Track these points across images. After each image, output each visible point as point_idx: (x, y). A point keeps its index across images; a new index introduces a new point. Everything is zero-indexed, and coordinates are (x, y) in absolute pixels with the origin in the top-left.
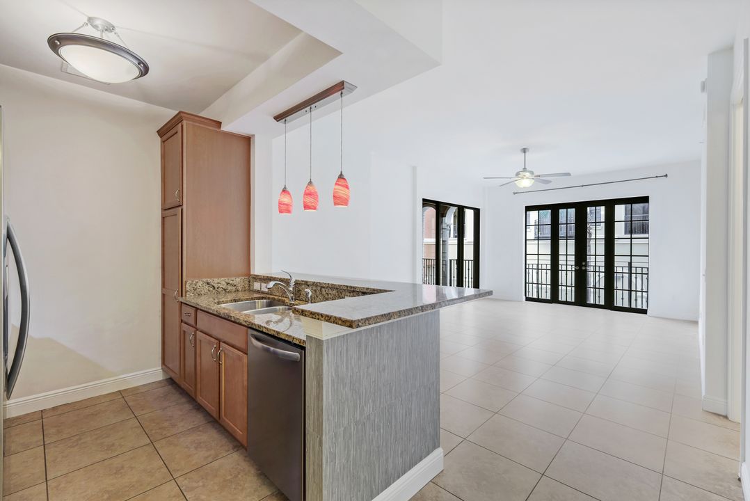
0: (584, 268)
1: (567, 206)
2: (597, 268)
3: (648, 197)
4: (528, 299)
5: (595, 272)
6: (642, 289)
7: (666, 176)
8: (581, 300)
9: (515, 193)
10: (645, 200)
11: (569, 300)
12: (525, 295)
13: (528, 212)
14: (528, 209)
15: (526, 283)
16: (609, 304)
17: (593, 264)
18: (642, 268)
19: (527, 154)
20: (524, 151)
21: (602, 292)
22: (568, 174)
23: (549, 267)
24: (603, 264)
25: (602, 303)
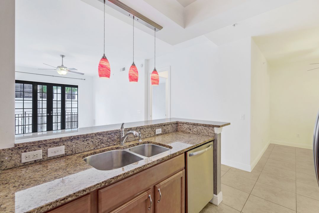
0: (51, 114)
7: (85, 79)
19: (63, 58)
20: (63, 56)
22: (83, 74)
23: (31, 115)
24: (60, 112)
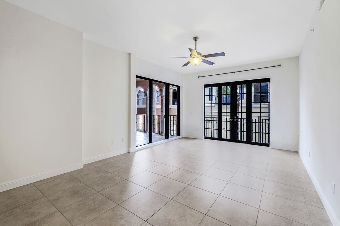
0: (235, 120)
1: (226, 84)
2: (242, 119)
3: (270, 78)
4: (206, 138)
5: (241, 122)
6: (266, 132)
7: (280, 65)
8: (234, 139)
9: (198, 77)
10: (268, 80)
11: (228, 138)
12: (205, 135)
13: (206, 88)
14: (206, 86)
15: (205, 128)
16: (249, 141)
17: (240, 117)
18: (266, 120)
20: (196, 39)
21: (245, 133)
23: (217, 119)
24: (245, 117)
25: (245, 140)
